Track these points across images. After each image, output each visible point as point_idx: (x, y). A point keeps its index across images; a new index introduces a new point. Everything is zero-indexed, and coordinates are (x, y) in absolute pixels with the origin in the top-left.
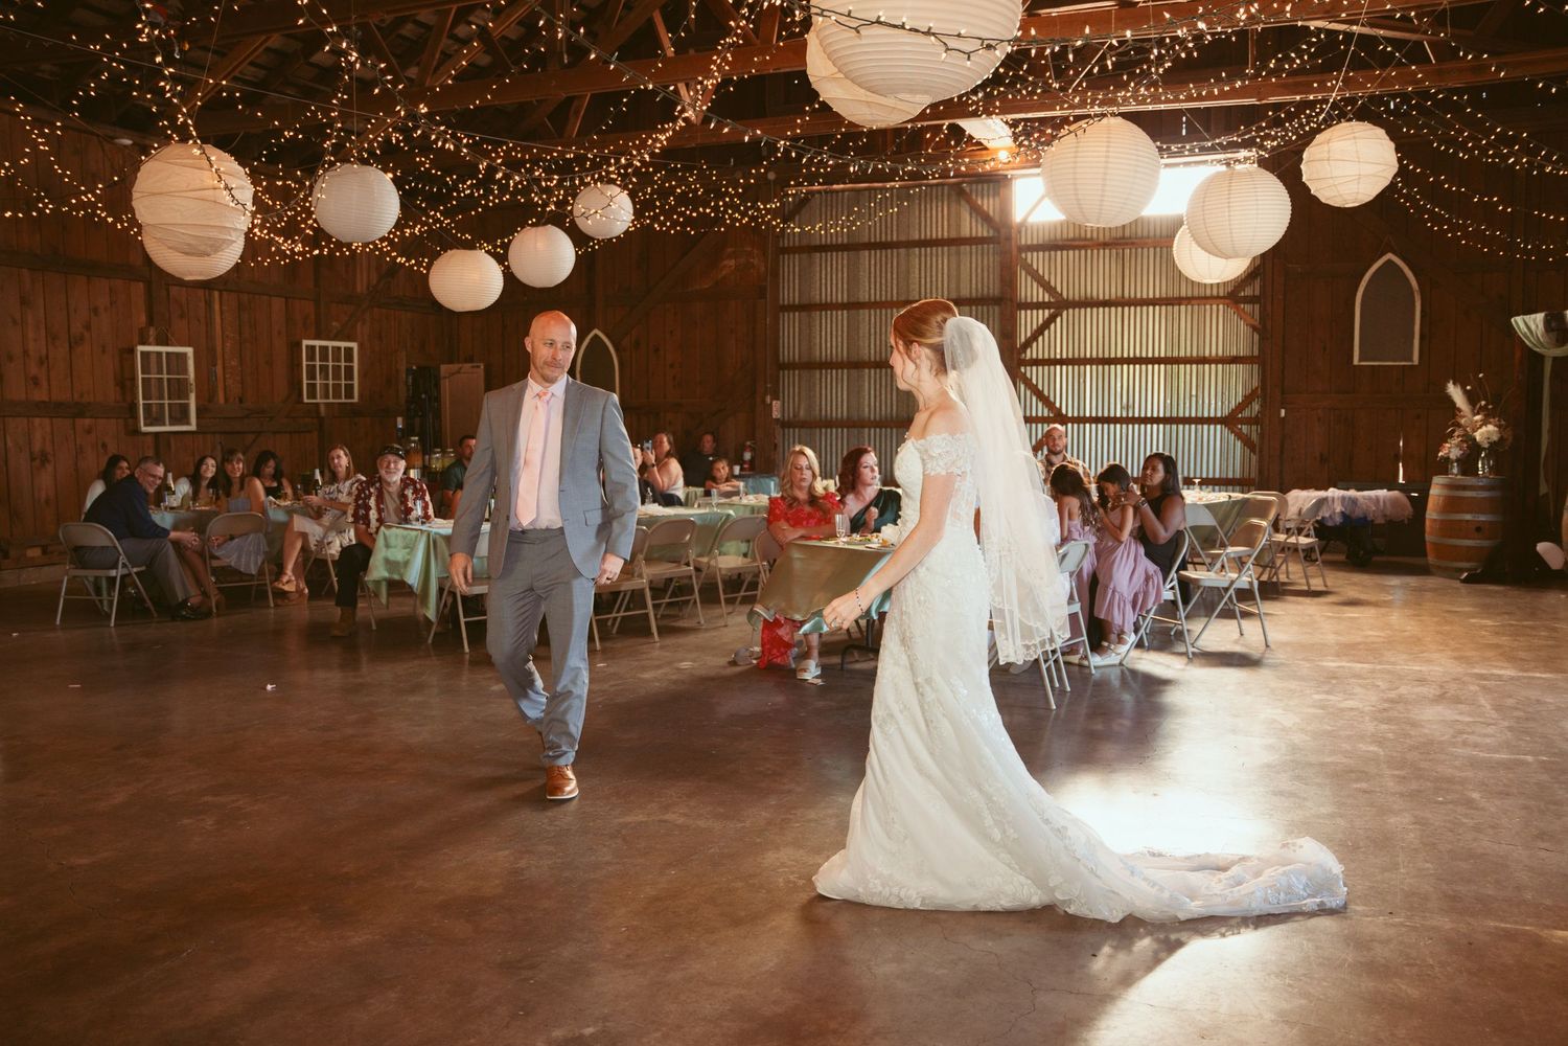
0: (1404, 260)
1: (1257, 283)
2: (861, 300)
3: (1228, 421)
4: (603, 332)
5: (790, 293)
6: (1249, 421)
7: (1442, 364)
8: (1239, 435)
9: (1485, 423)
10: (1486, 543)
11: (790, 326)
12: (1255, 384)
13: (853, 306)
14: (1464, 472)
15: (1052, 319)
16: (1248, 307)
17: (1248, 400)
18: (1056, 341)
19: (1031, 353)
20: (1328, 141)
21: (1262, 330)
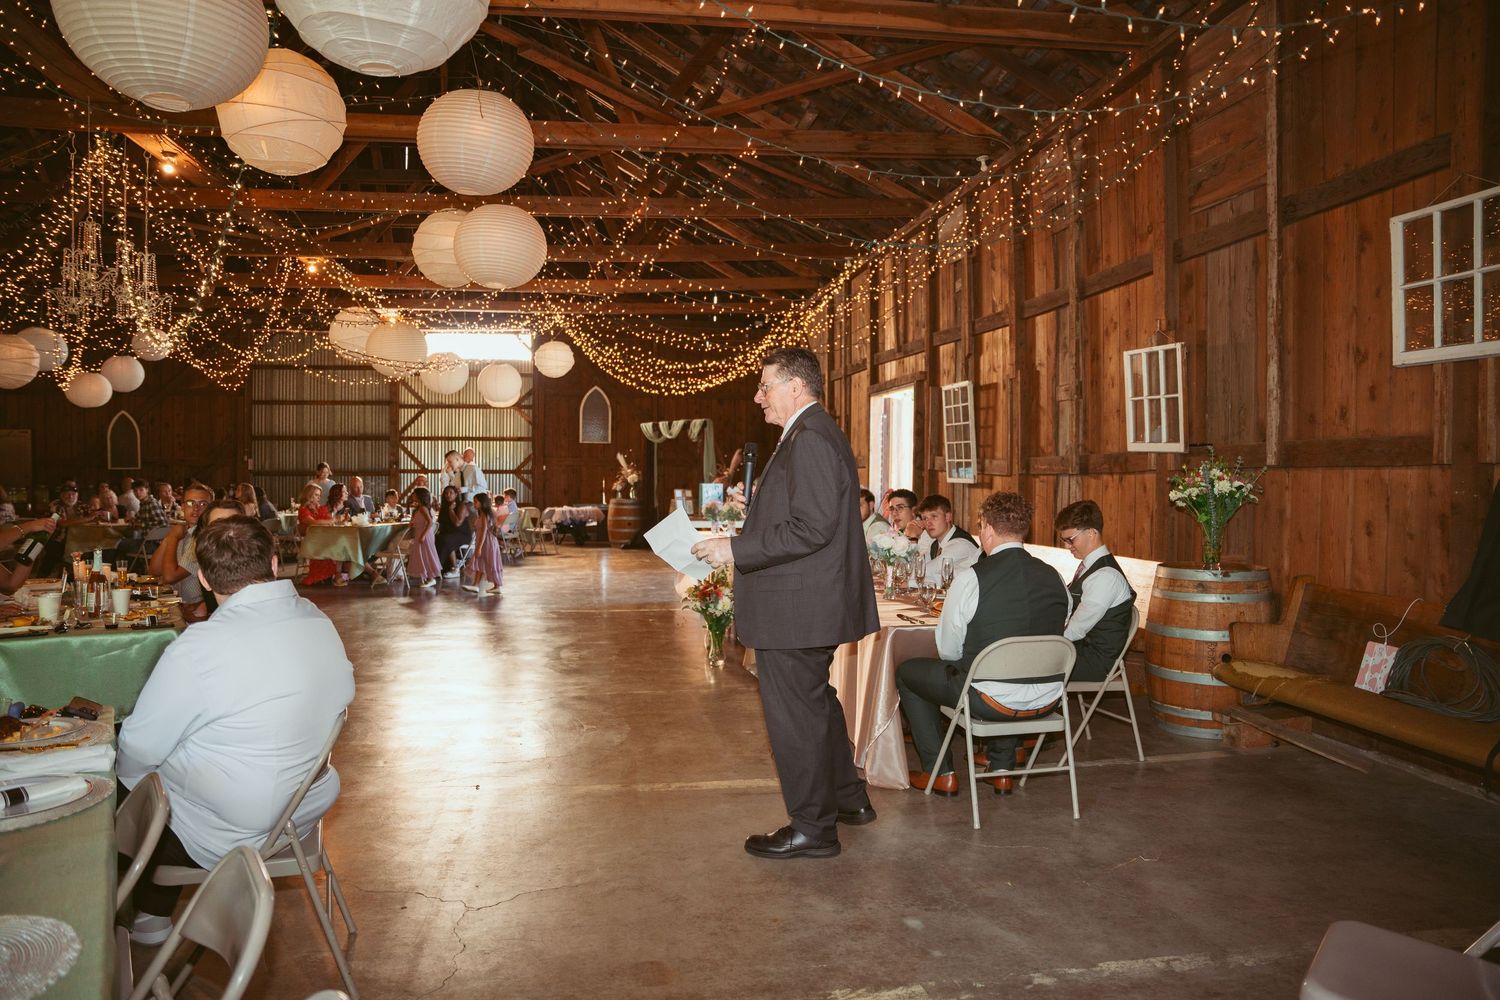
0: (603, 389)
1: (531, 398)
2: (305, 399)
3: (517, 472)
4: (127, 411)
5: (259, 393)
6: (527, 472)
7: (619, 445)
8: (522, 480)
9: (632, 473)
10: (632, 530)
11: (260, 415)
12: (531, 452)
13: (300, 403)
14: (623, 497)
15: (419, 414)
16: (526, 411)
17: (526, 461)
18: (422, 427)
19: (408, 433)
20: (544, 350)
21: (533, 423)
